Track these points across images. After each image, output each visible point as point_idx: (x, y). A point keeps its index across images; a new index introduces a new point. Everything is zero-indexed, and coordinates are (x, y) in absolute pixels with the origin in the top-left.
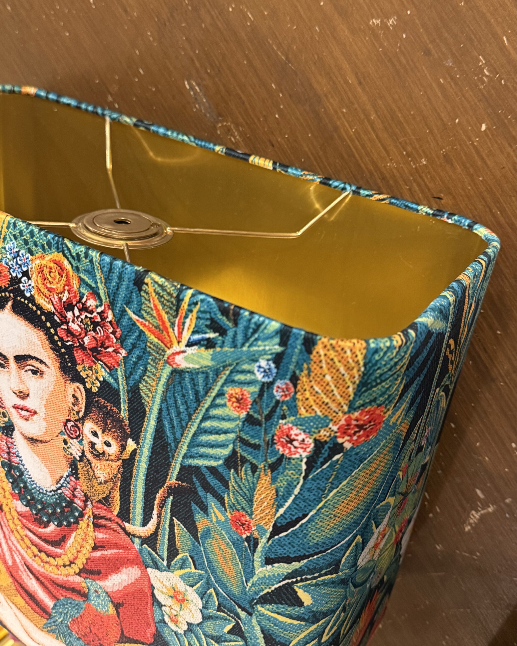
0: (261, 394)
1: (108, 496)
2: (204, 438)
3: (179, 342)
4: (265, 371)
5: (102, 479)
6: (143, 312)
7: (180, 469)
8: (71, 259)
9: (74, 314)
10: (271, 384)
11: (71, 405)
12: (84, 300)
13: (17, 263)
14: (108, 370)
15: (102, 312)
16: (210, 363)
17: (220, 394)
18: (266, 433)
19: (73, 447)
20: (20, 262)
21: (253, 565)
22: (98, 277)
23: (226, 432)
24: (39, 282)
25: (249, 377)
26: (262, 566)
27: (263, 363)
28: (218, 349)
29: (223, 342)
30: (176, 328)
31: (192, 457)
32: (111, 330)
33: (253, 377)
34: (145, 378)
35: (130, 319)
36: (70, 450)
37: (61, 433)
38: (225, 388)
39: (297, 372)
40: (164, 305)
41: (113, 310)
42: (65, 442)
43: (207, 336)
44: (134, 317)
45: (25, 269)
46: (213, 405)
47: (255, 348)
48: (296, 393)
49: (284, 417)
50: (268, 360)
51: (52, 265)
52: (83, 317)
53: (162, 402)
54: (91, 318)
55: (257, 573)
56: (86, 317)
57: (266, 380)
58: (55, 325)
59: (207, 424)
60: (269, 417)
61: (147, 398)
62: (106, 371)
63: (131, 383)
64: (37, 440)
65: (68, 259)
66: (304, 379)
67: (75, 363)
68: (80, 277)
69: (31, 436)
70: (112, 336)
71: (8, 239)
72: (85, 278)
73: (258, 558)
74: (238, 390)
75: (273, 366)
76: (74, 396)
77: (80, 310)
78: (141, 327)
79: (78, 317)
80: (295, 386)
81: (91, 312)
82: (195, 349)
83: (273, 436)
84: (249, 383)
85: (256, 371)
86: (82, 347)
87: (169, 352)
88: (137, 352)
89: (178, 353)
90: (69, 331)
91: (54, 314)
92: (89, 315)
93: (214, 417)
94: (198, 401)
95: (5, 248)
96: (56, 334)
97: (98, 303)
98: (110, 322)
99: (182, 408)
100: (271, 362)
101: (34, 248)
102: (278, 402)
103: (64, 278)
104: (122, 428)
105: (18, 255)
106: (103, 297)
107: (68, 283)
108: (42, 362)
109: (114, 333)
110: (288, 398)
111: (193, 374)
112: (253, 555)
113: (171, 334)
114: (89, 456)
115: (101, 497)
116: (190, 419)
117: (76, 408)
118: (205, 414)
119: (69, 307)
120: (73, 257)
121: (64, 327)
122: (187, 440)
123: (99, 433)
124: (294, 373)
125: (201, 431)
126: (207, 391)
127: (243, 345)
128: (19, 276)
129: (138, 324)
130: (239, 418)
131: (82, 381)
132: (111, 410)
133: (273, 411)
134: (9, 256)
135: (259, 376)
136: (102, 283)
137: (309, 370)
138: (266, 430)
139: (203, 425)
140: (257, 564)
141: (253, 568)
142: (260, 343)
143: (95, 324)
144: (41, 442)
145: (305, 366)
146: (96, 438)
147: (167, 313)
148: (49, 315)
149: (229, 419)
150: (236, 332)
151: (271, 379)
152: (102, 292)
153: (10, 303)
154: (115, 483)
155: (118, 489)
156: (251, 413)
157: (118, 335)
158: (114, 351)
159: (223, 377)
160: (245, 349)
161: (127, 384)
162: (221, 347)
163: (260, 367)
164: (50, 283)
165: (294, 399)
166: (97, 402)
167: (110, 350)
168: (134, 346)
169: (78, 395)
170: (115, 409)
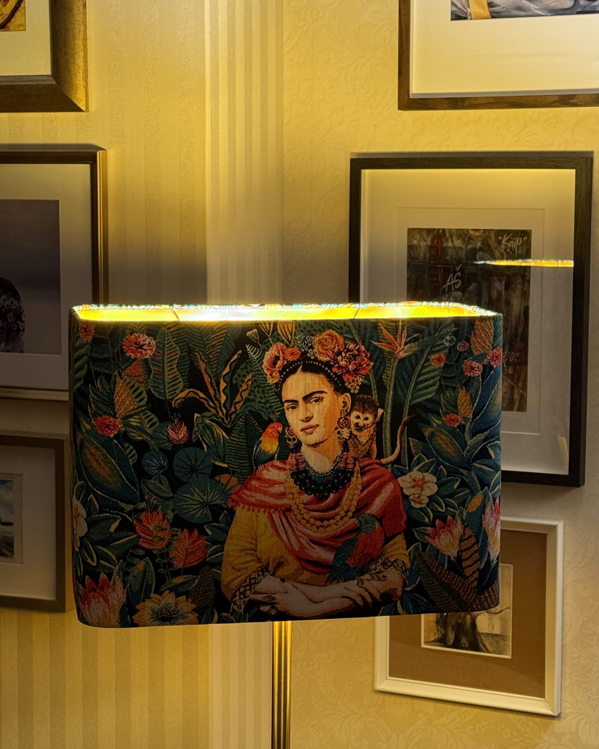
0: (450, 352)
1: (369, 450)
2: (420, 386)
3: (400, 346)
4: (450, 341)
5: (365, 441)
6: (381, 340)
7: (409, 409)
8: (337, 330)
9: (342, 356)
10: (454, 346)
11: (342, 408)
12: (347, 347)
13: (305, 344)
14: (364, 377)
15: (359, 348)
16: (417, 349)
17: (427, 360)
18: (457, 370)
19: (344, 433)
20: (306, 343)
21: (465, 440)
22: (354, 332)
23: (433, 377)
24: (320, 348)
25: (441, 347)
26: (471, 439)
27: (448, 338)
28: (421, 340)
29: (423, 336)
30: (398, 340)
31: (415, 399)
32: (364, 355)
33: (444, 346)
34: (385, 371)
35: (374, 345)
36: (342, 436)
37: (336, 428)
38: (429, 357)
39: (469, 336)
40: (390, 332)
41: (364, 345)
42: (339, 433)
43: (413, 336)
44: (376, 343)
45: (310, 345)
46: (423, 367)
47: (443, 333)
48: (470, 345)
49: (466, 358)
50: (450, 336)
51: (327, 337)
52: (347, 355)
53: (395, 379)
54: (352, 354)
55: (468, 444)
56: (350, 355)
57: (451, 344)
58: (331, 367)
59: (422, 378)
60: (456, 362)
61: (387, 382)
62: (362, 378)
63: (377, 378)
64: (319, 443)
65: (335, 330)
66: (474, 338)
67: (343, 382)
68: (344, 337)
69: (314, 443)
70: (365, 358)
71: (297, 333)
72: (347, 336)
73: (467, 435)
74: (437, 355)
75: (453, 337)
76: (343, 402)
77: (345, 353)
78: (381, 347)
79: (345, 356)
80: (469, 342)
81: (353, 351)
82: (409, 345)
83: (462, 369)
84: (442, 350)
85: (445, 343)
86: (348, 372)
87: (396, 352)
88: (379, 360)
89: (400, 351)
90: (340, 367)
91: (330, 361)
92: (351, 353)
93: (425, 374)
94: (413, 369)
95: (296, 339)
96: (332, 371)
97: (355, 345)
98: (364, 352)
99: (406, 377)
100: (452, 336)
101: (314, 333)
102: (461, 353)
103: (335, 340)
104: (374, 405)
105: (305, 339)
106: (358, 341)
107: (337, 342)
108: (322, 392)
109: (366, 356)
110: (466, 349)
111: (409, 357)
112: (464, 435)
113: (396, 343)
114: (355, 433)
115: (364, 453)
116: (411, 380)
117: (345, 409)
118: (418, 374)
119: (339, 353)
120: (338, 329)
121: (337, 365)
122: (410, 393)
123: (361, 415)
124: (467, 337)
125: (417, 384)
126: (417, 363)
127: (435, 333)
128: (306, 350)
129: (379, 346)
130: (440, 368)
131: (348, 391)
132: (367, 398)
133: (459, 357)
134: (299, 342)
135: (447, 344)
136: (356, 334)
137: (475, 333)
138: (457, 368)
139: (418, 380)
140: (467, 439)
141: (466, 442)
142: (444, 329)
143: (355, 356)
144: (322, 442)
145: (472, 332)
146: (359, 420)
147: (392, 335)
148: (327, 364)
149: (434, 370)
150: (429, 329)
151: (454, 343)
152: (357, 339)
153: (300, 368)
154: (373, 440)
155: (375, 442)
156: (447, 363)
157: (368, 356)
158: (366, 366)
159: (427, 352)
160: (436, 335)
161: (375, 379)
162: (423, 339)
163: (447, 340)
164: (326, 346)
165: (470, 348)
166: (358, 398)
167: (365, 366)
168: (377, 358)
169: (347, 400)
170: (370, 397)
